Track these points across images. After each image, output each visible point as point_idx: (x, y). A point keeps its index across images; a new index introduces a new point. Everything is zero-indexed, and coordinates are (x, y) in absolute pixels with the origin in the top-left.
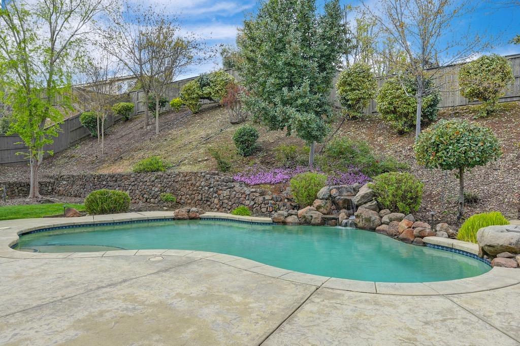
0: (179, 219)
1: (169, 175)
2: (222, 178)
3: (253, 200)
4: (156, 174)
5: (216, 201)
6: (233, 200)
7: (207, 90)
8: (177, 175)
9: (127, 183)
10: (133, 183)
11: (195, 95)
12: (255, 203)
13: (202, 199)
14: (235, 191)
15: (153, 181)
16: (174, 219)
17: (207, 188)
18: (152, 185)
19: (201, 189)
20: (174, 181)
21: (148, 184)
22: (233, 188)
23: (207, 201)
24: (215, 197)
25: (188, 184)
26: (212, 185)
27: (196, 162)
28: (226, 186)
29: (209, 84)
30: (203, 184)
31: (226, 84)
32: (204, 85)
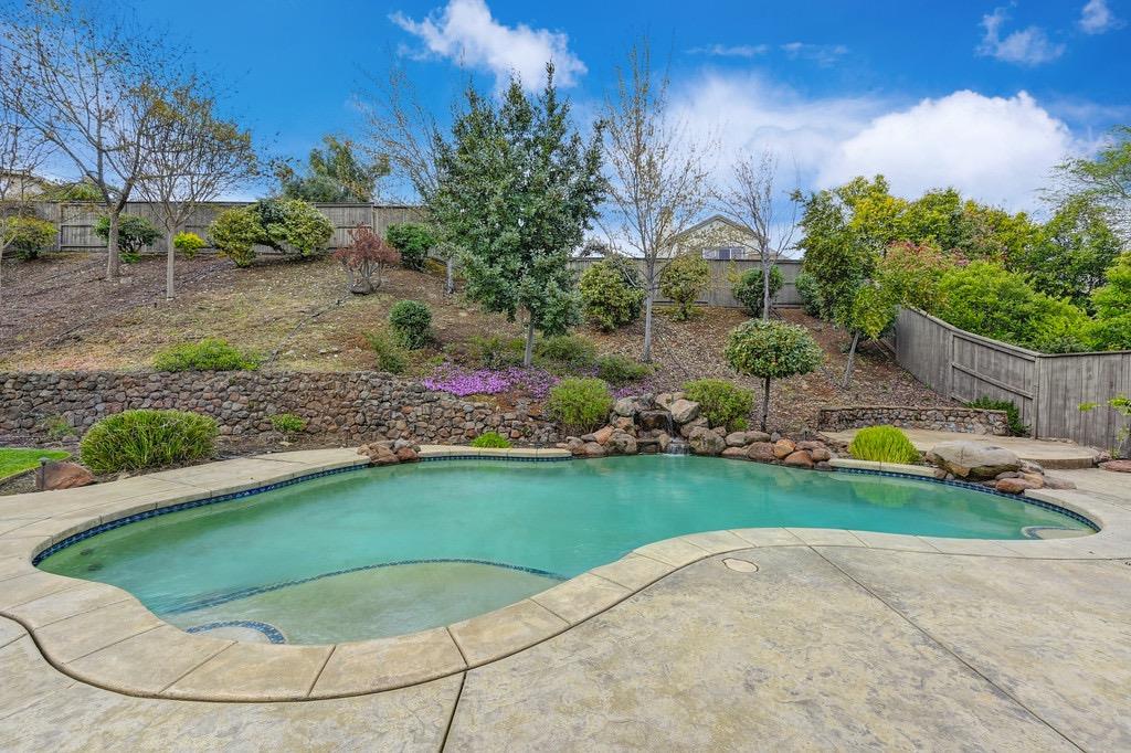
0: (382, 464)
1: (271, 378)
2: (409, 384)
3: (482, 420)
4: (230, 375)
5: (400, 424)
6: (438, 422)
7: (276, 229)
8: (292, 378)
9: (136, 394)
10: (157, 394)
11: (250, 235)
12: (486, 425)
13: (365, 421)
14: (440, 406)
15: (223, 390)
16: (370, 465)
17: (375, 402)
18: (221, 398)
19: (362, 404)
20: (286, 389)
21: (206, 395)
22: (435, 401)
23: (378, 425)
24: (397, 418)
25: (326, 394)
26: (387, 397)
27: (313, 354)
28: (419, 398)
29: (281, 220)
30: (364, 394)
31: (318, 226)
32: (270, 220)
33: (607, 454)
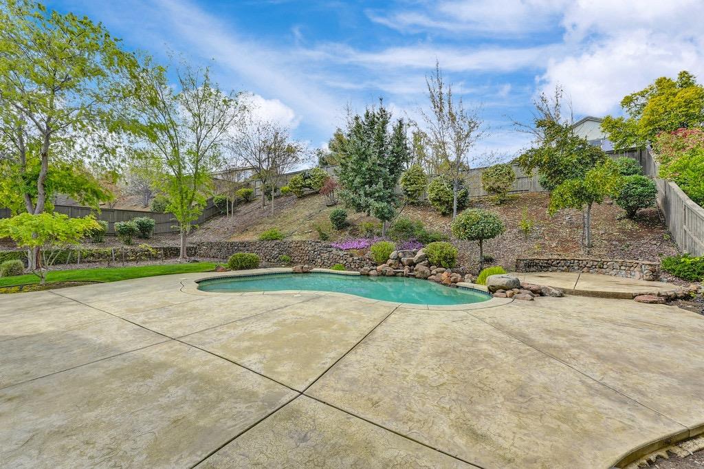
0: (296, 273)
1: (285, 243)
2: (323, 245)
3: (346, 260)
4: (275, 242)
5: (319, 260)
6: (331, 260)
7: (308, 181)
8: (291, 242)
9: (254, 248)
10: (258, 248)
11: (300, 185)
12: (347, 262)
13: (309, 259)
14: (332, 254)
15: (273, 247)
16: (292, 273)
17: (312, 252)
18: (272, 250)
19: (309, 252)
20: (288, 247)
21: (269, 249)
22: (331, 252)
23: (313, 261)
24: (319, 258)
25: (299, 249)
26: (316, 250)
27: (303, 233)
28: (326, 250)
29: (309, 178)
30: (309, 249)
31: (322, 177)
32: (306, 178)
33: (378, 276)
